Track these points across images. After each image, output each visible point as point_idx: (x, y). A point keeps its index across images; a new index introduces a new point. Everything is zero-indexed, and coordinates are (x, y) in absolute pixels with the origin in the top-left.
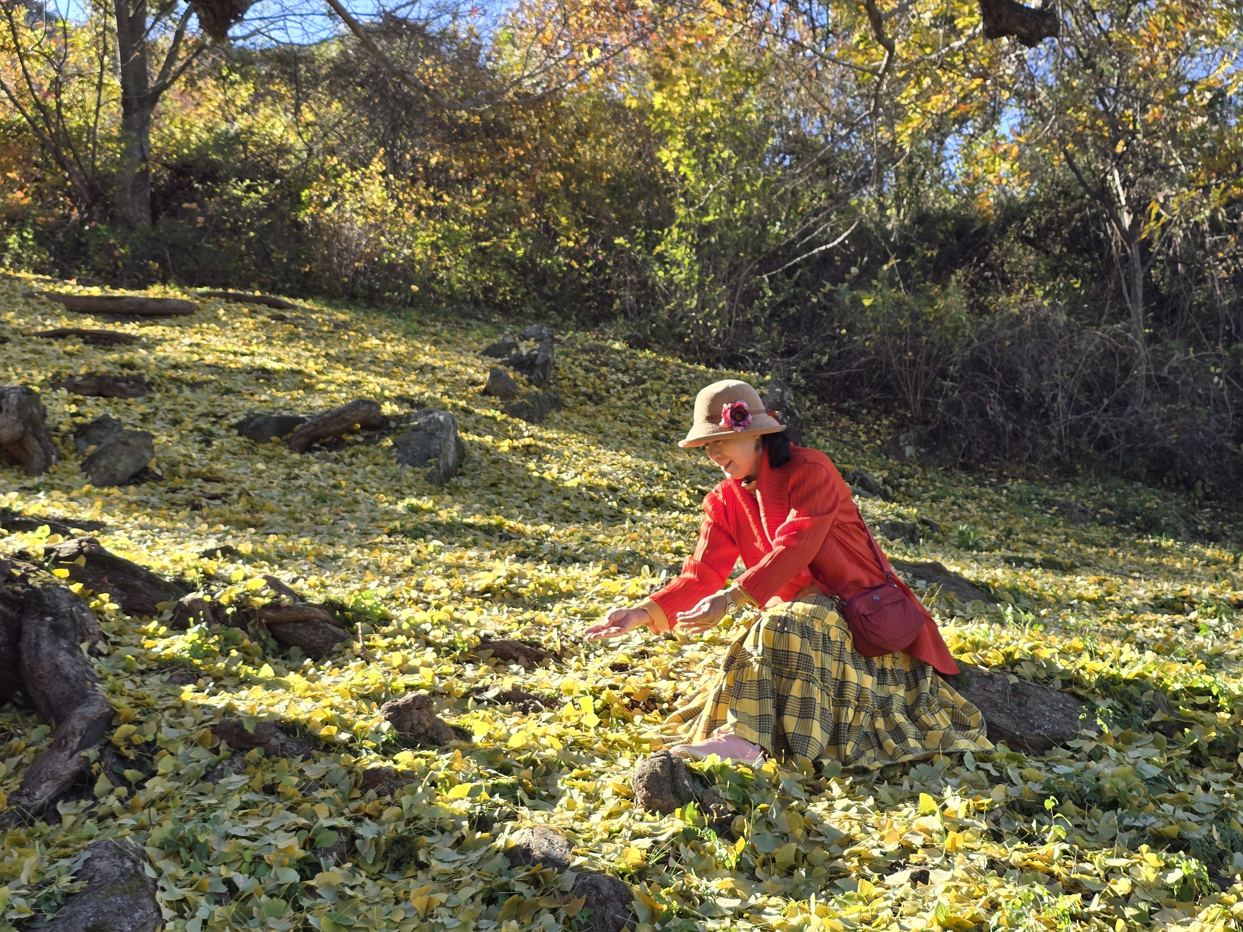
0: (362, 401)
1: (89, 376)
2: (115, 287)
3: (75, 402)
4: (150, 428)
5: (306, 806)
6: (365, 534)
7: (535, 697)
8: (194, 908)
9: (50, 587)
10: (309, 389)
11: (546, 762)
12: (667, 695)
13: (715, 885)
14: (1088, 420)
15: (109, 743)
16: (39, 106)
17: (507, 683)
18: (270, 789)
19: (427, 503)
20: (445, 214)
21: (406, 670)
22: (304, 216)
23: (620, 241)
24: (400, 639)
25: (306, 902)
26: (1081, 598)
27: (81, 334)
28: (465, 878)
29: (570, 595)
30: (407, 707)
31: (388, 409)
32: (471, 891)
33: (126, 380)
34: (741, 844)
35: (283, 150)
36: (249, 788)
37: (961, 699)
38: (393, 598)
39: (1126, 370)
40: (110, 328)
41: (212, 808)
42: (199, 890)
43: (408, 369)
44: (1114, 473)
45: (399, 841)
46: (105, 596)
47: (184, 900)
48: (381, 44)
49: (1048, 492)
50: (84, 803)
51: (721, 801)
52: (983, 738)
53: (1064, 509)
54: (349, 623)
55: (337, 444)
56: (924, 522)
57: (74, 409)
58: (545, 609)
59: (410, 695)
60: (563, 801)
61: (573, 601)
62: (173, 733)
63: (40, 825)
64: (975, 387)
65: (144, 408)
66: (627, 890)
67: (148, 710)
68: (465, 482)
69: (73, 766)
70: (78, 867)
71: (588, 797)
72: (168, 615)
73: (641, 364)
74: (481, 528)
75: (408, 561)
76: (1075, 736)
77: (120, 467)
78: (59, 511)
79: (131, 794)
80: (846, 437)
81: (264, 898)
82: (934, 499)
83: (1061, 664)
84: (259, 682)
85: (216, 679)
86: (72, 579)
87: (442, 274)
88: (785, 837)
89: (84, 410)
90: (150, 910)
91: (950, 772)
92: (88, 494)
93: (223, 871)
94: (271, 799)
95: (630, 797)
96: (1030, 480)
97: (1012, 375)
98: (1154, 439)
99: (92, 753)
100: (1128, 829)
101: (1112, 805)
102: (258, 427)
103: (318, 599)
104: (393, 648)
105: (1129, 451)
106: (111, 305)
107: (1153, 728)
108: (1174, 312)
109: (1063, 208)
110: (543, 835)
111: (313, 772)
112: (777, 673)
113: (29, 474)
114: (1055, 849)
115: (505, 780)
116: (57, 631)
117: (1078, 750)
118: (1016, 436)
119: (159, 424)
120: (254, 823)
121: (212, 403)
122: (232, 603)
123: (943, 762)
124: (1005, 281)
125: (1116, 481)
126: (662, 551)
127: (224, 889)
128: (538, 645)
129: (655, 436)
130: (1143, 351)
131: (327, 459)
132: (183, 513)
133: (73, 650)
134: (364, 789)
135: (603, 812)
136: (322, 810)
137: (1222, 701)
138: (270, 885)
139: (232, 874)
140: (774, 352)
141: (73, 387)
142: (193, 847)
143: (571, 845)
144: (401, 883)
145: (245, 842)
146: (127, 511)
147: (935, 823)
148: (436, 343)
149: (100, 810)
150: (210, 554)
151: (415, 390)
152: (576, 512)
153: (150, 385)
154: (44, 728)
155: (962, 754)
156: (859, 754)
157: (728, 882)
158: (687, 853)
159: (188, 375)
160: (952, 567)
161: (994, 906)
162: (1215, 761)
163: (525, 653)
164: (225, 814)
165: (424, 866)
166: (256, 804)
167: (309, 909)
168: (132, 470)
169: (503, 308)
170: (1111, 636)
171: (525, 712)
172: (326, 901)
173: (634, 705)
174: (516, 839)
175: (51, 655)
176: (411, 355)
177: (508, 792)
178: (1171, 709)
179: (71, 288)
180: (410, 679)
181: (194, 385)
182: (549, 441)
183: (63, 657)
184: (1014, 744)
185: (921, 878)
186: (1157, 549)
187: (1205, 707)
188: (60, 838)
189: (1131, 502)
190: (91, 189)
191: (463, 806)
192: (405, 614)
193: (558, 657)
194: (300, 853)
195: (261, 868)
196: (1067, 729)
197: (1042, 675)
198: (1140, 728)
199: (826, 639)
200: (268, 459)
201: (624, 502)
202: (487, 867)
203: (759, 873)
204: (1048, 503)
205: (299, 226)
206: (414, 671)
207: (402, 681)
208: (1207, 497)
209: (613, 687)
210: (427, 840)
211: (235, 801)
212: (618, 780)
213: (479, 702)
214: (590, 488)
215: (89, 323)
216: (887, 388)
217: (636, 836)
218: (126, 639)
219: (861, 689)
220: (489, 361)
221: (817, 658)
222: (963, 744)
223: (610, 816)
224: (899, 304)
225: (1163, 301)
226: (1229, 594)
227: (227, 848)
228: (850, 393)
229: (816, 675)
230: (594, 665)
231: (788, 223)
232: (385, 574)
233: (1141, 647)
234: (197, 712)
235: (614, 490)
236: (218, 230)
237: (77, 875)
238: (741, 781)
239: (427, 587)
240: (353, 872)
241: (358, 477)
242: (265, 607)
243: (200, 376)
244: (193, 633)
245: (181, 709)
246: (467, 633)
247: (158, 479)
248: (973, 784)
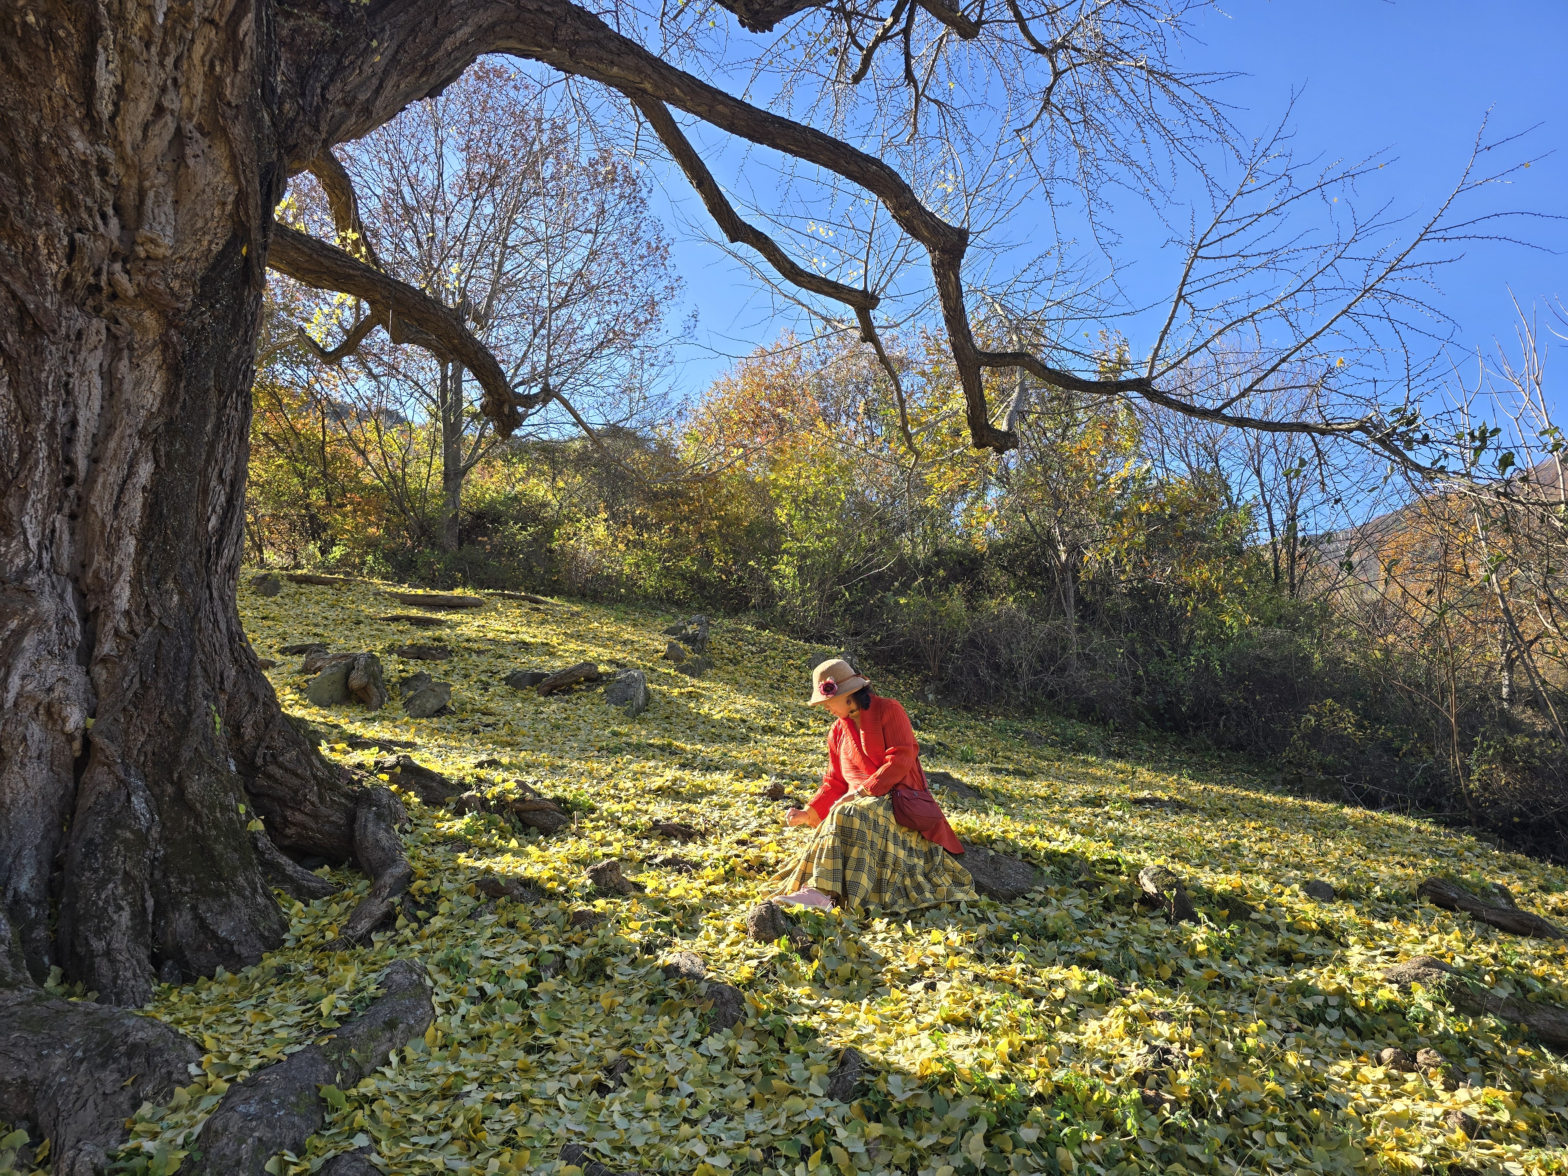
0: (586, 663)
1: (412, 646)
2: (433, 588)
3: (402, 663)
4: (449, 680)
5: (534, 936)
6: (583, 750)
7: (687, 863)
8: (457, 1007)
9: (376, 787)
10: (552, 655)
11: (693, 907)
12: (772, 861)
13: (798, 992)
14: (1041, 680)
15: (408, 893)
16: (392, 476)
17: (669, 853)
18: (511, 925)
19: (624, 729)
20: (643, 545)
21: (604, 843)
22: (555, 545)
23: (751, 563)
24: (602, 823)
25: (531, 1003)
26: (1036, 796)
27: (409, 619)
28: (636, 986)
29: (712, 793)
30: (603, 869)
31: (602, 668)
32: (640, 995)
33: (436, 649)
34: (816, 963)
35: (544, 505)
36: (498, 924)
37: (958, 866)
38: (599, 794)
39: (1064, 649)
40: (428, 615)
41: (473, 938)
42: (461, 994)
43: (616, 642)
44: (1058, 713)
45: (594, 961)
46: (412, 793)
47: (451, 1002)
48: (606, 442)
49: (1017, 725)
50: (389, 934)
51: (804, 934)
52: (973, 891)
53: (1028, 736)
54: (569, 812)
55: (569, 691)
56: (940, 744)
57: (401, 667)
58: (696, 802)
59: (606, 861)
60: (702, 934)
61: (715, 797)
62: (451, 886)
63: (359, 948)
64: (971, 657)
65: (447, 667)
66: (741, 994)
67: (435, 870)
68: (650, 715)
69: (383, 908)
70: (381, 979)
71: (718, 931)
72: (452, 806)
73: (763, 640)
74: (658, 747)
75: (609, 770)
76: (1030, 891)
77: (429, 705)
78: (387, 736)
79: (421, 927)
80: (892, 688)
81: (503, 1000)
82: (946, 729)
83: (1022, 843)
84: (509, 850)
85: (481, 849)
86: (392, 781)
87: (641, 582)
88: (844, 959)
89: (408, 668)
90: (428, 1008)
91: (952, 915)
92: (406, 723)
93: (477, 981)
94: (512, 931)
95: (745, 931)
96: (1006, 717)
97: (994, 651)
98: (1083, 692)
99: (396, 899)
100: (1063, 953)
101: (1054, 937)
102: (519, 679)
103: (550, 795)
104: (596, 828)
105: (1067, 700)
106: (429, 600)
107: (1079, 885)
108: (1094, 613)
109: (1025, 546)
110: (687, 957)
111: (540, 913)
112: (844, 842)
113: (369, 709)
114: (1017, 967)
115: (665, 919)
116: (379, 817)
117: (1033, 900)
118: (997, 688)
119: (455, 677)
120: (500, 948)
121: (490, 663)
122: (494, 797)
123: (947, 907)
124: (989, 592)
125: (1060, 718)
126: (773, 762)
127: (477, 994)
128: (690, 827)
129: (771, 686)
130: (1074, 637)
131: (561, 701)
132: (468, 736)
133: (389, 829)
134: (573, 924)
135: (728, 941)
136: (544, 939)
137: (1123, 868)
138: (508, 991)
139: (483, 983)
140: (847, 633)
141: (402, 653)
142: (459, 965)
143: (705, 964)
144: (594, 989)
145: (493, 961)
146: (431, 735)
147: (940, 950)
148: (635, 625)
149: (399, 939)
150: (480, 765)
151: (619, 656)
152: (719, 736)
153: (452, 651)
154: (367, 882)
155: (959, 903)
156: (894, 902)
157: (807, 990)
158: (781, 970)
159: (475, 646)
160: (956, 775)
161: (977, 1007)
162: (1119, 908)
163: (682, 832)
164: (480, 942)
165: (609, 978)
166: (502, 935)
167: (533, 1008)
168: (436, 708)
169: (679, 604)
170: (1055, 822)
171: (680, 873)
172: (544, 1003)
173: (750, 868)
174: (670, 960)
175: (374, 833)
176: (618, 633)
177: (666, 927)
178: (1091, 873)
179: (405, 589)
180: (605, 850)
181: (479, 652)
182: (704, 689)
183: (382, 834)
184: (992, 895)
185: (931, 987)
186: (1085, 762)
187: (1112, 872)
188: (371, 959)
189: (1069, 732)
190: (421, 527)
191: (636, 937)
192: (605, 806)
193: (703, 835)
194: (529, 969)
195: (503, 979)
196: (1026, 886)
197: (1010, 850)
198: (1072, 885)
199: (876, 823)
200: (524, 700)
201: (750, 729)
202: (651, 978)
203: (827, 983)
204: (1017, 732)
205: (551, 551)
206: (610, 844)
207: (600, 851)
208: (1117, 730)
209: (737, 856)
210: (613, 960)
211: (488, 933)
212: (737, 919)
213: (650, 865)
214: (729, 720)
215: (414, 612)
216: (916, 657)
217: (749, 958)
218: (424, 822)
219: (896, 859)
220: (668, 638)
221: (870, 835)
222: (960, 896)
223: (732, 944)
224: (924, 605)
225: (1087, 606)
226: (1129, 794)
227: (480, 965)
228: (894, 659)
229: (868, 845)
230: (725, 841)
231: (855, 554)
232: (594, 778)
233: (1073, 831)
234: (468, 871)
235: (744, 721)
236: (501, 554)
237: (381, 985)
238: (818, 922)
239: (621, 786)
240: (563, 982)
241: (580, 712)
242: (515, 800)
243: (482, 647)
244: (467, 819)
245: (456, 870)
246: (645, 819)
247: (452, 713)
248: (965, 923)
